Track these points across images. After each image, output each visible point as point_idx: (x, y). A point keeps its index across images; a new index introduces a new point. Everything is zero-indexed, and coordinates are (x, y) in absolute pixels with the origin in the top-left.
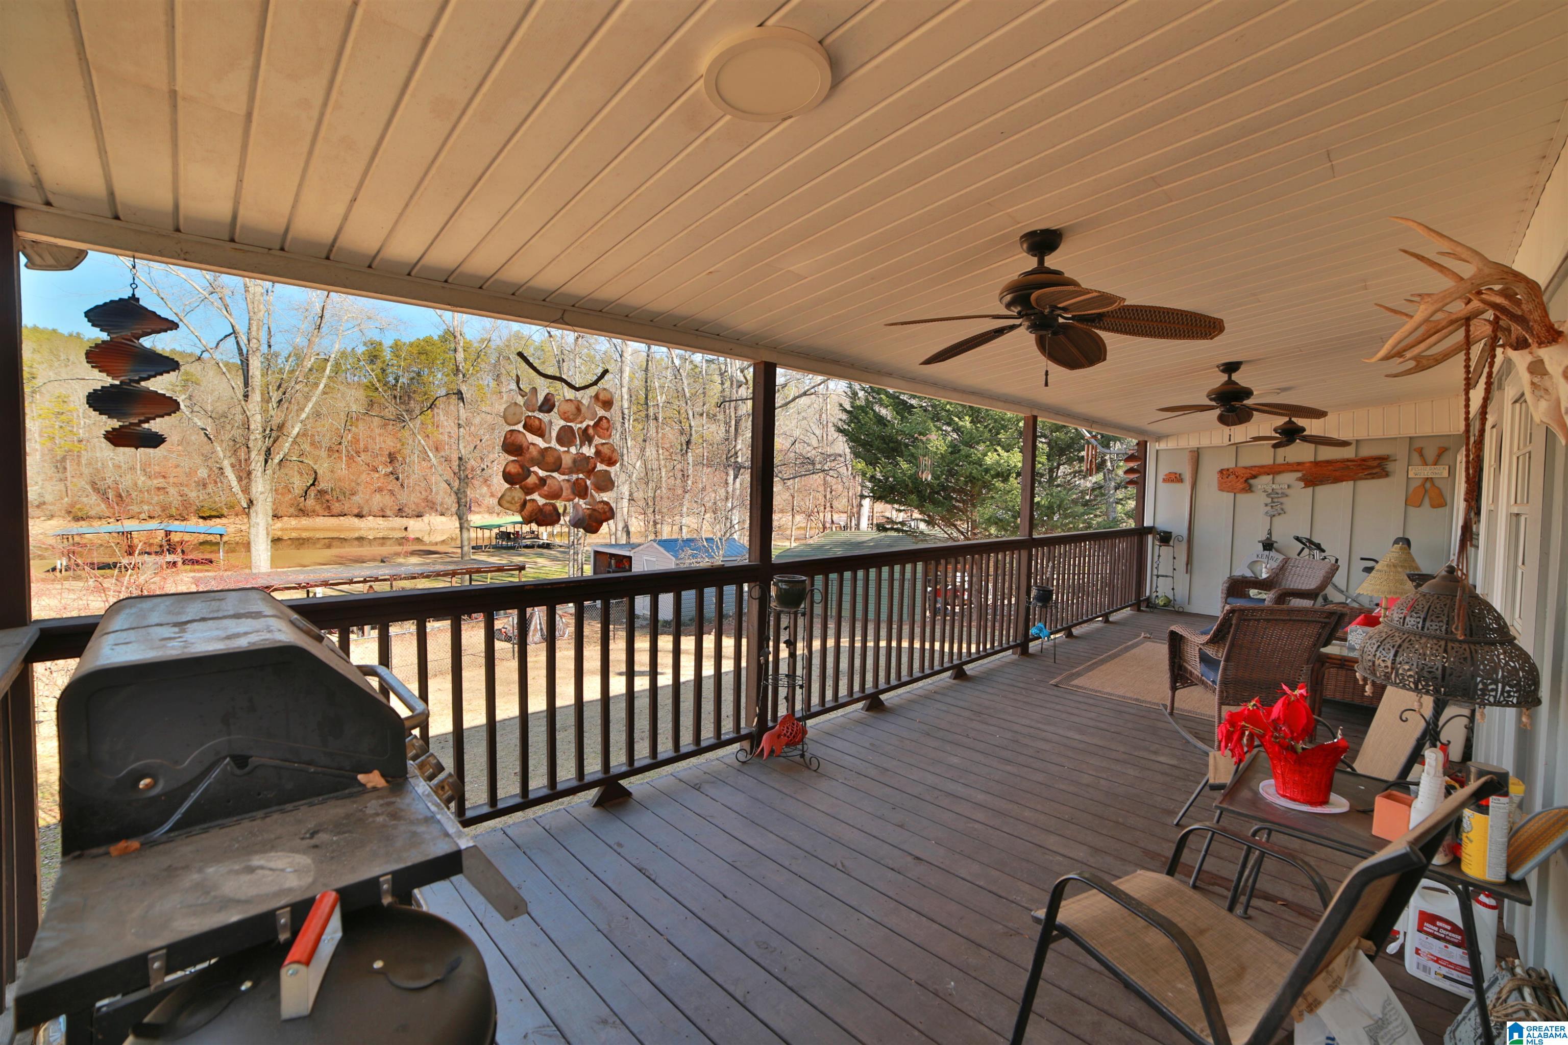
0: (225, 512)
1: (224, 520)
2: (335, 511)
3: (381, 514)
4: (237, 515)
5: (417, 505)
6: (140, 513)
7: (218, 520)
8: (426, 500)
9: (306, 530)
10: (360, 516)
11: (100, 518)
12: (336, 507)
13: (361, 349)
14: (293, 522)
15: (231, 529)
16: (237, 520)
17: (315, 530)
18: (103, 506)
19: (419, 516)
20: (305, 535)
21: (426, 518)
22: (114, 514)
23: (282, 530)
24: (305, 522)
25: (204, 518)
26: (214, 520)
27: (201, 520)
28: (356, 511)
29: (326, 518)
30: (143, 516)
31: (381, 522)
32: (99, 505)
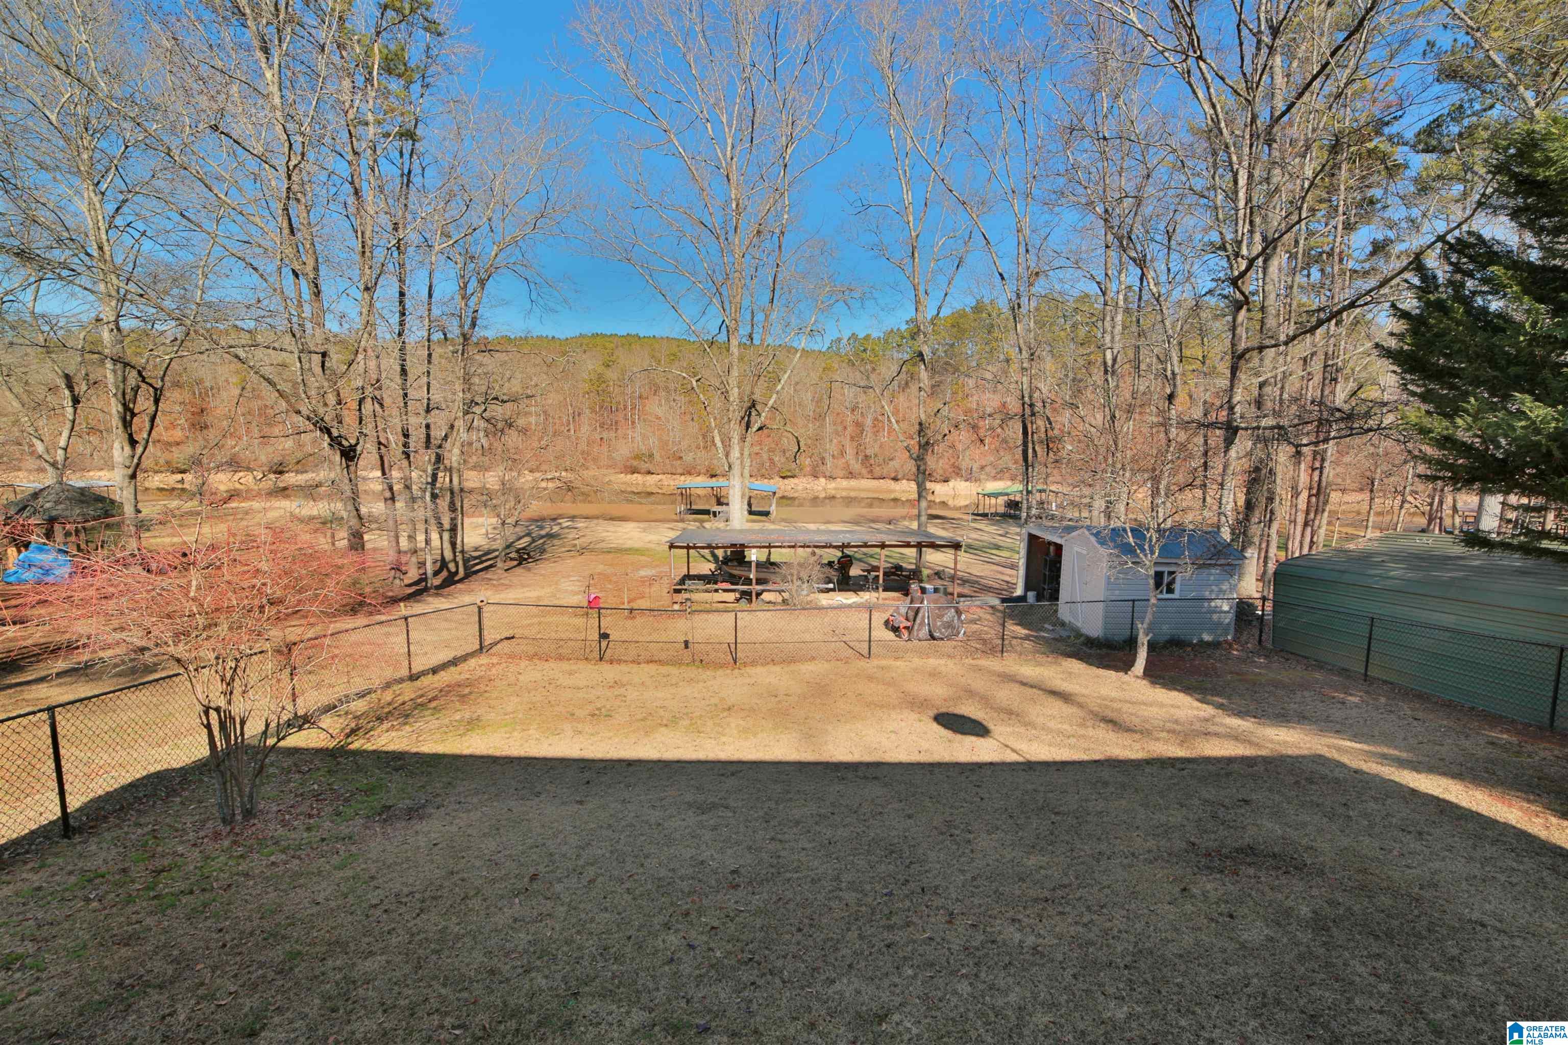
0: (797, 473)
1: (796, 480)
2: (876, 475)
4: (805, 476)
5: (945, 471)
7: (792, 480)
8: (953, 466)
9: (854, 490)
10: (895, 479)
12: (877, 471)
13: (904, 327)
14: (845, 483)
15: (800, 487)
16: (804, 480)
17: (859, 490)
19: (946, 481)
20: (853, 494)
21: (952, 483)
23: (835, 489)
24: (853, 483)
25: (783, 478)
26: (789, 479)
27: (780, 479)
28: (893, 475)
29: (869, 480)
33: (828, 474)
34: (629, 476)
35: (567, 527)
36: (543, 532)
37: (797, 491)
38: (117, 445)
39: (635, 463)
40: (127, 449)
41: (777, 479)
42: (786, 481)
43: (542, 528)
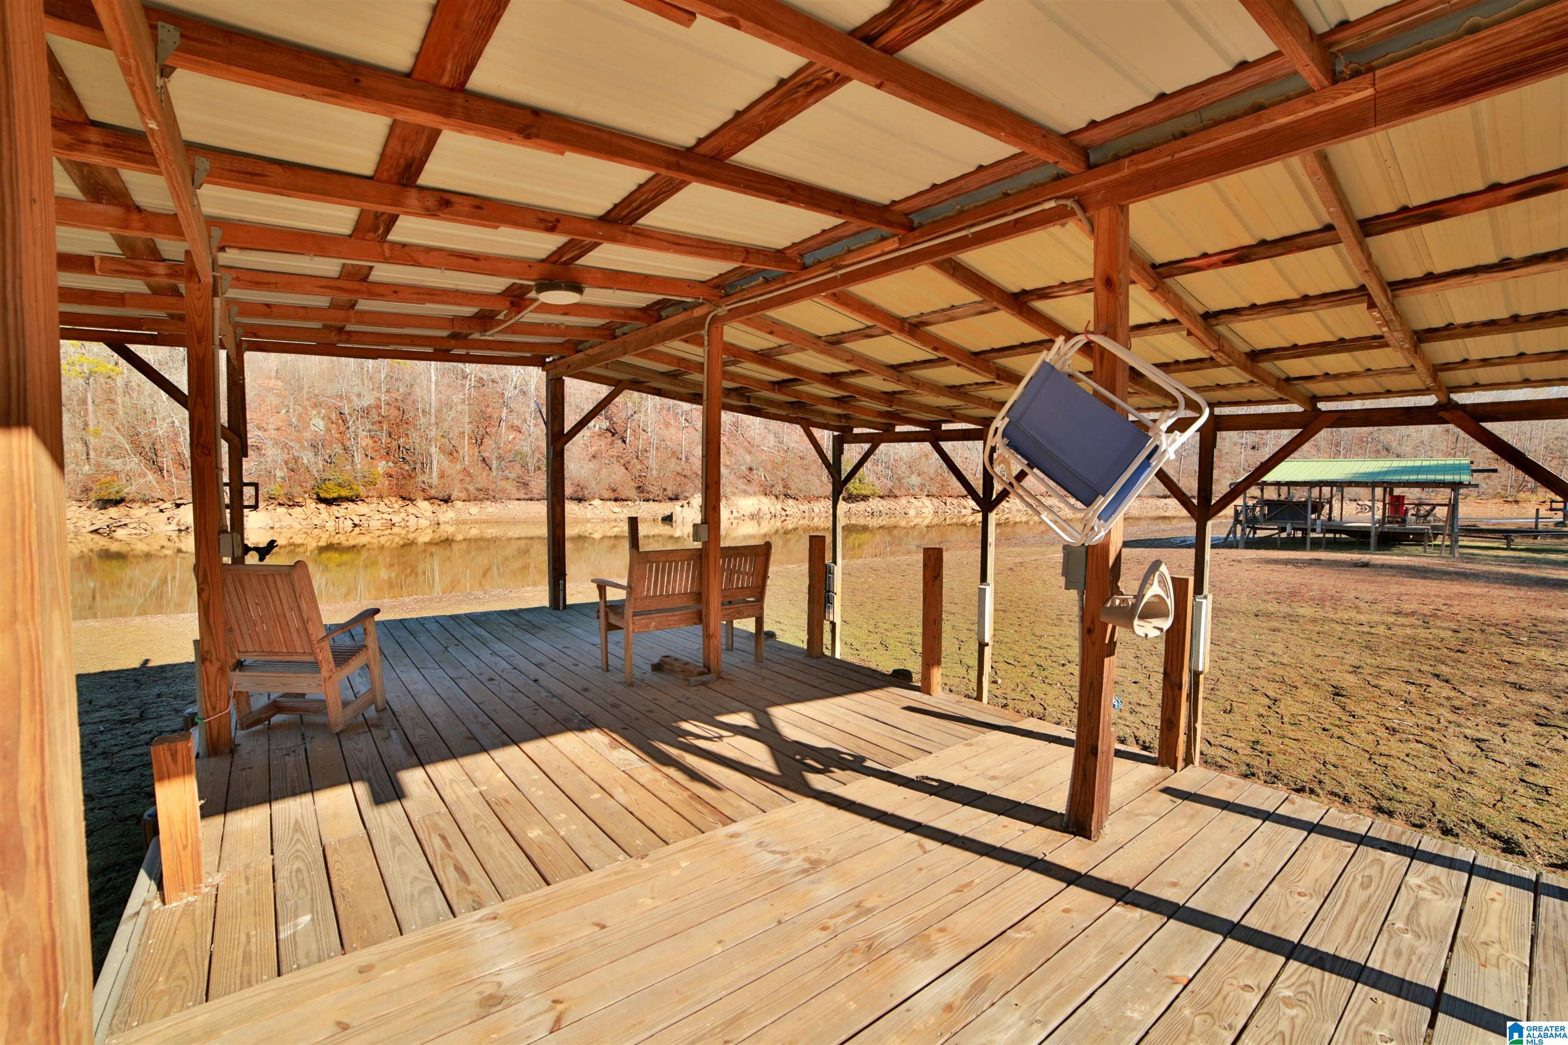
0: (362, 492)
1: (361, 508)
3: (612, 496)
4: (381, 497)
7: (351, 506)
9: (490, 523)
11: (146, 502)
14: (474, 509)
22: (172, 493)
24: (491, 509)
25: (329, 502)
26: (345, 505)
29: (523, 503)
31: (616, 510)
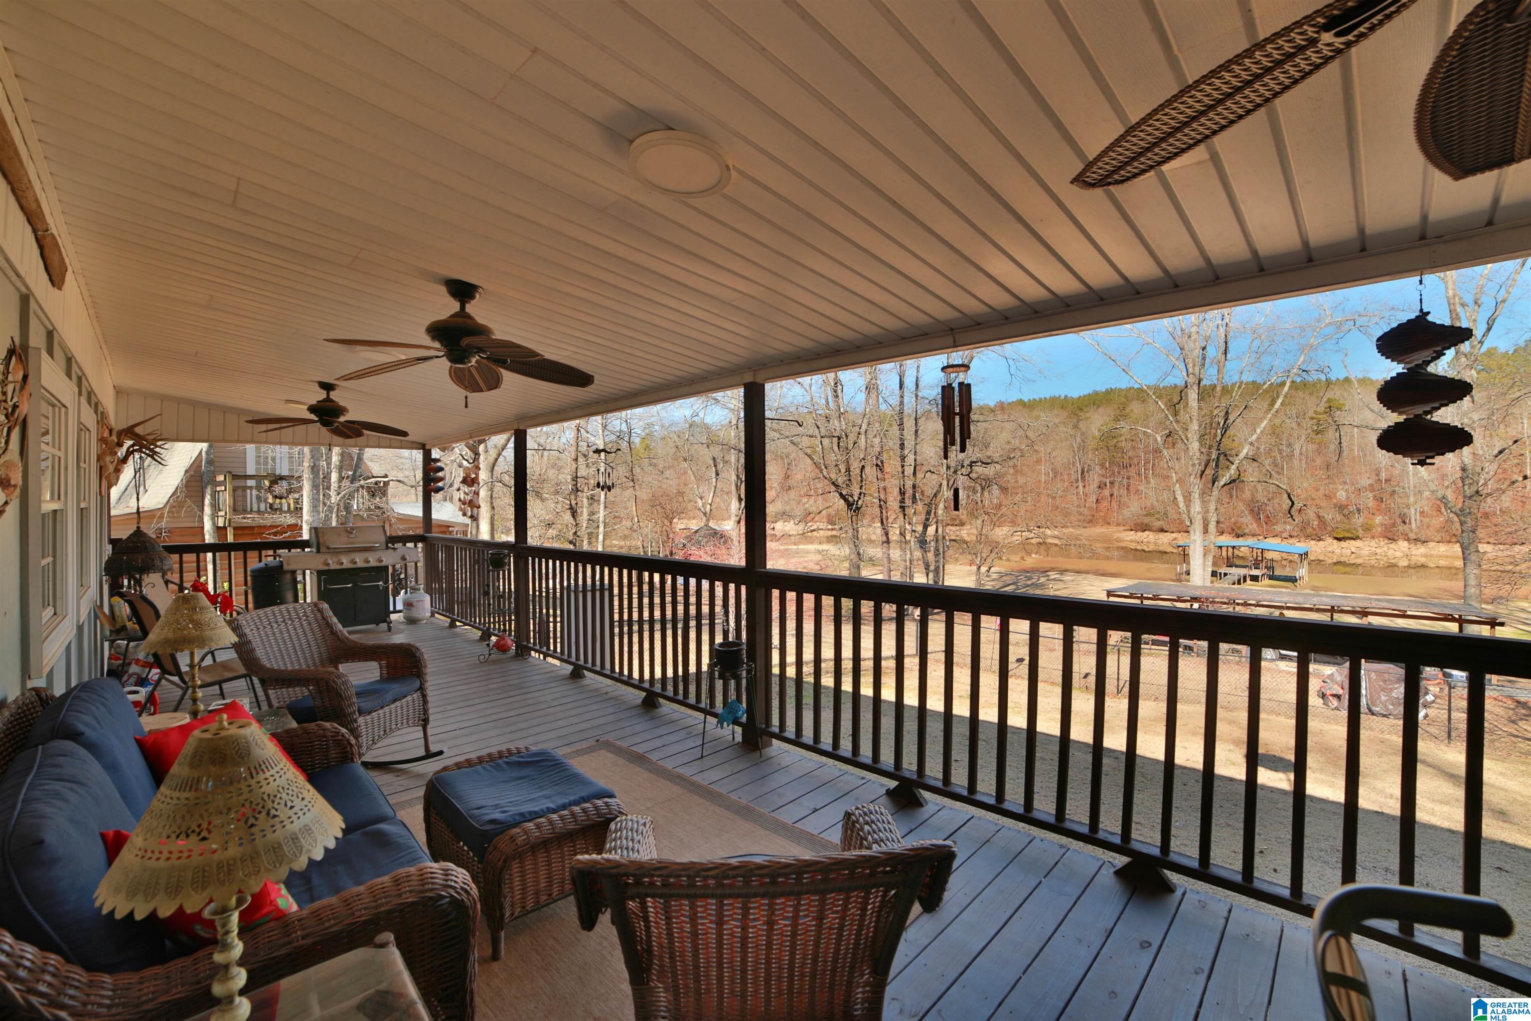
6: (1282, 532)
15: (1365, 552)
16: (1373, 543)
18: (1255, 525)
23: (1426, 556)
27: (1335, 541)
30: (1285, 535)
32: (1252, 524)
33: (1412, 536)
34: (1140, 534)
35: (1054, 580)
36: (1029, 582)
37: (1359, 557)
38: (733, 501)
39: (1146, 520)
40: (737, 504)
41: (1330, 540)
42: (1343, 544)
43: (1030, 578)
